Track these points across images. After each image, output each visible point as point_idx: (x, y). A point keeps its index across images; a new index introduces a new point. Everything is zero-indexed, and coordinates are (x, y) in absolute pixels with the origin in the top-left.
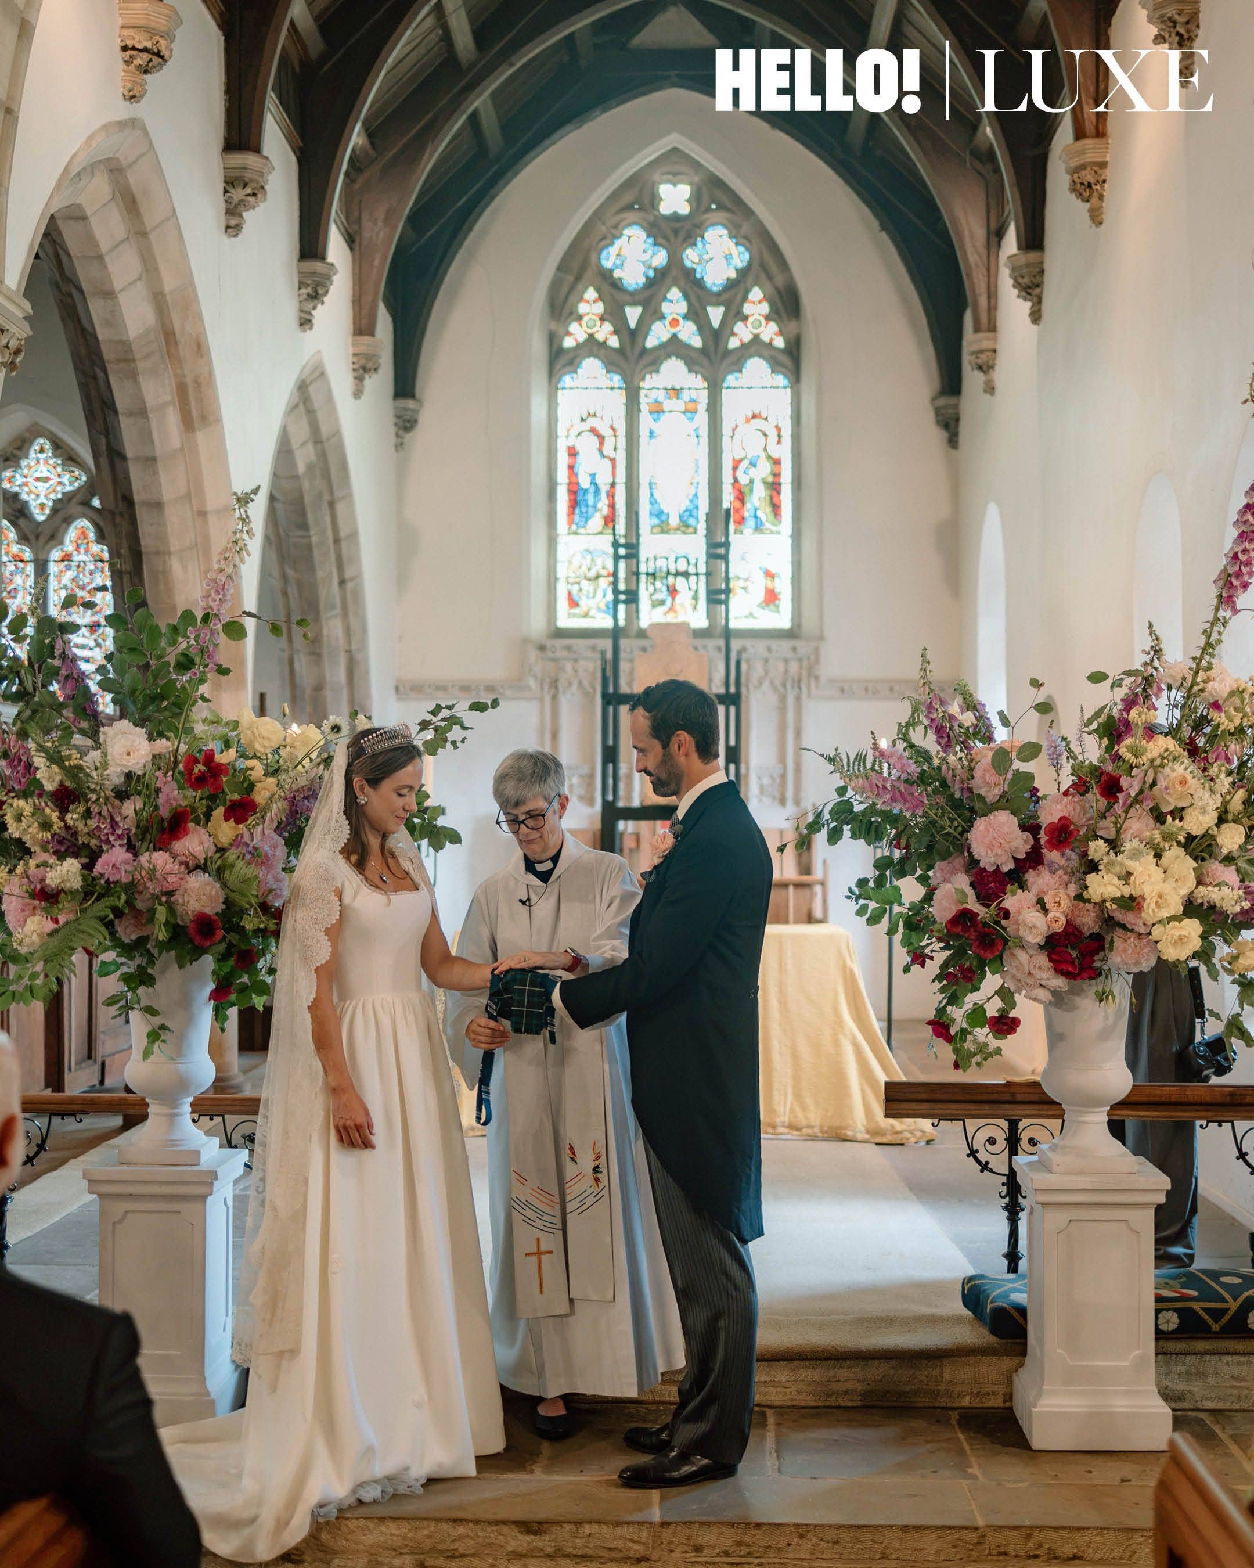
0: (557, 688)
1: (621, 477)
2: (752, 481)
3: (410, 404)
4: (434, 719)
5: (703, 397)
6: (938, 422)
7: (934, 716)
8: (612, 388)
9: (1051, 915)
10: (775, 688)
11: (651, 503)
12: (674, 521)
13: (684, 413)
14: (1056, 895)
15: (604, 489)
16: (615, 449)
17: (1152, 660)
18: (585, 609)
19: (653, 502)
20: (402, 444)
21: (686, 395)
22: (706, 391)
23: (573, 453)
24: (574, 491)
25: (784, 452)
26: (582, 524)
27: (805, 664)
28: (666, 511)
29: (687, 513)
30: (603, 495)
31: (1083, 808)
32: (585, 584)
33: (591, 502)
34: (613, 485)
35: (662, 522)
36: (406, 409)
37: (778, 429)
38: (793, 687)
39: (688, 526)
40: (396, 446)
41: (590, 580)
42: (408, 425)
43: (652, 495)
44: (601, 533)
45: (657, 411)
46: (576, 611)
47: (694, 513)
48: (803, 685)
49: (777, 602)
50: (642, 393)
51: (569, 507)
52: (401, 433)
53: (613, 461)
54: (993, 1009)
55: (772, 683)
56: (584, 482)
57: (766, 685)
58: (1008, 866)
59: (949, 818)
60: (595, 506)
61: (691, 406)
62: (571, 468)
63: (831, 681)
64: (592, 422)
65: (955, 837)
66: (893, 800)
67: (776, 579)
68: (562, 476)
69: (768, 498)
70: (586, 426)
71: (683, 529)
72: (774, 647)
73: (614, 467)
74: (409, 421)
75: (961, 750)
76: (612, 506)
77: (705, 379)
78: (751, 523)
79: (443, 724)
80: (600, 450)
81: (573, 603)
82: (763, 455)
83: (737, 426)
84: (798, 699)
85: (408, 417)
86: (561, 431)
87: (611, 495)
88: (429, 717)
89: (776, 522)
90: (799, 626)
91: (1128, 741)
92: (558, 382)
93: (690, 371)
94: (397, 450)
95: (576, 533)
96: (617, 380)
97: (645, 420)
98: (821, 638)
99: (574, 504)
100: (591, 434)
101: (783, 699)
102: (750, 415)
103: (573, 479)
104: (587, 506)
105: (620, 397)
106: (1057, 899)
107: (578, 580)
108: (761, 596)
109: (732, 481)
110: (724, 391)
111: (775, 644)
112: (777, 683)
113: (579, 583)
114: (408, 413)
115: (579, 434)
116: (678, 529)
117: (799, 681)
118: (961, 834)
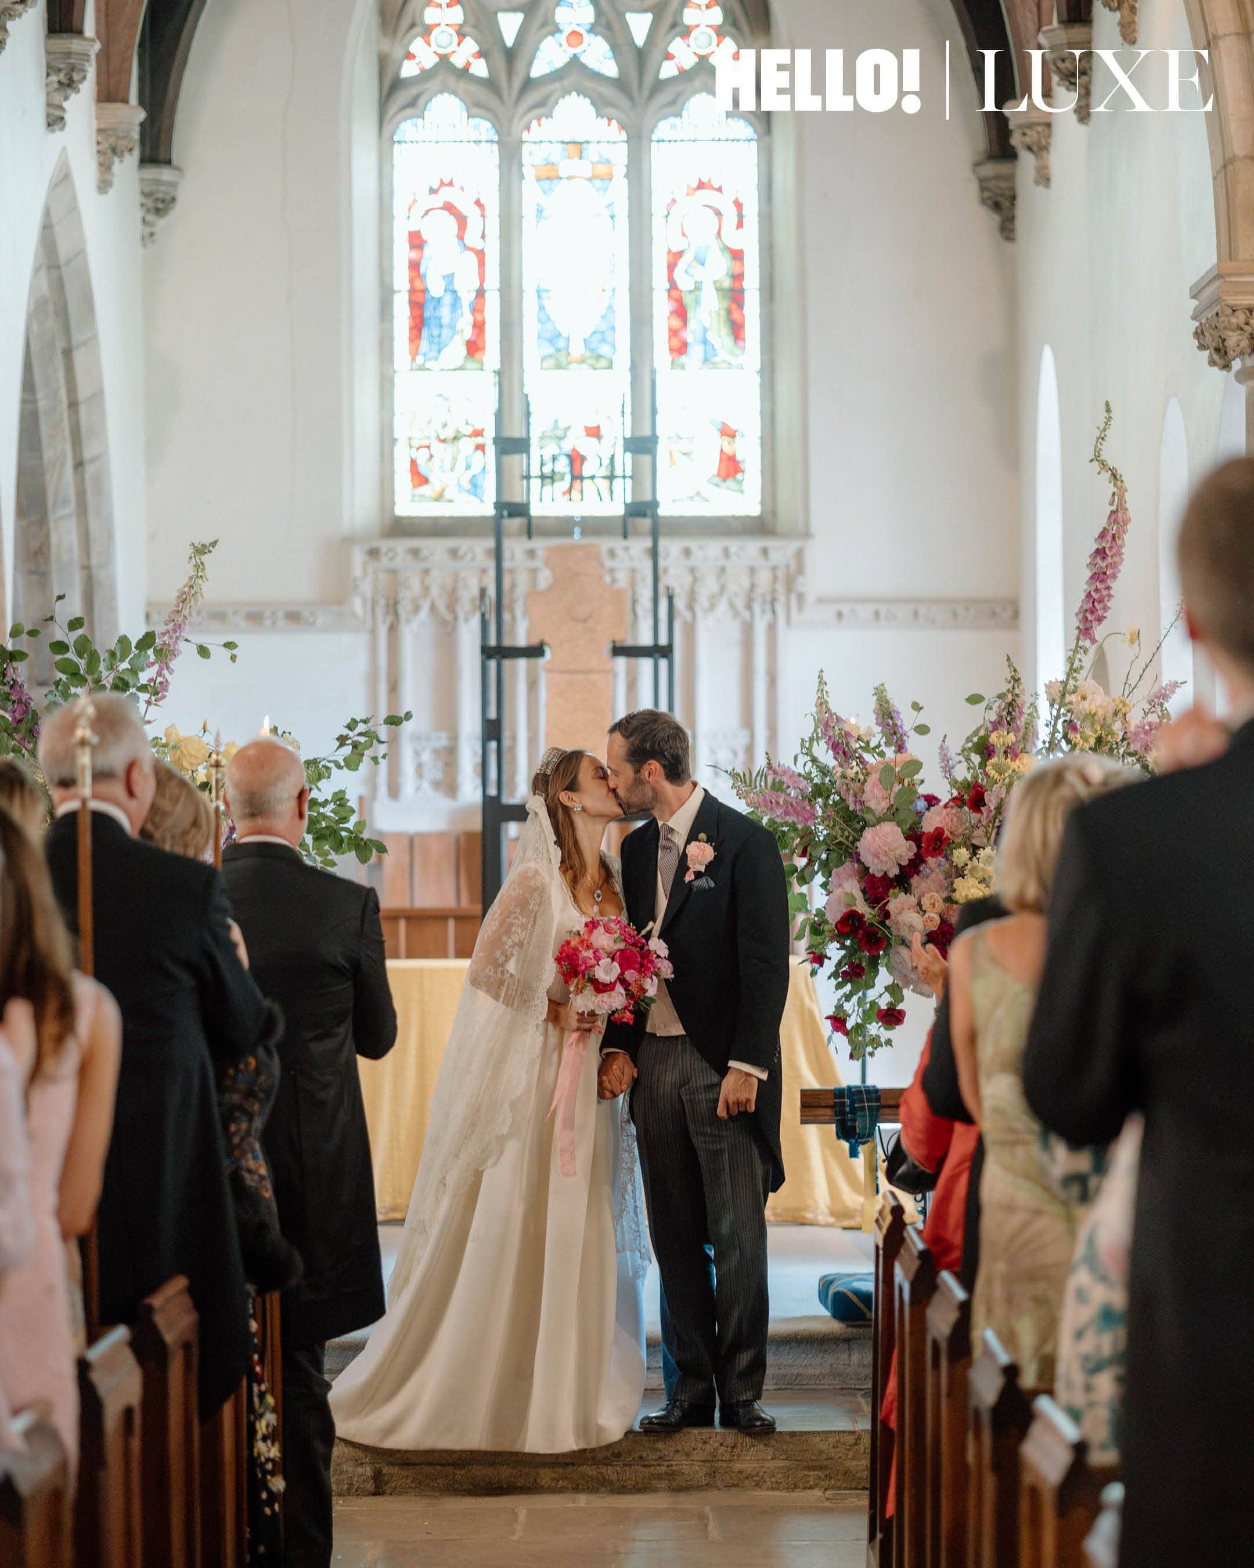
0: (396, 614)
1: (493, 283)
2: (698, 287)
3: (166, 174)
4: (351, 734)
5: (620, 155)
6: (983, 201)
7: (831, 733)
8: (478, 142)
9: (926, 915)
10: (736, 613)
11: (540, 321)
12: (577, 350)
13: (589, 180)
14: (931, 897)
15: (467, 297)
16: (483, 237)
17: (1013, 688)
18: (438, 488)
19: (544, 318)
20: (152, 234)
21: (592, 152)
22: (625, 146)
23: (416, 241)
24: (418, 304)
25: (749, 241)
26: (433, 354)
27: (781, 574)
28: (564, 334)
29: (598, 336)
30: (466, 309)
31: (959, 819)
32: (436, 446)
33: (446, 319)
34: (481, 293)
35: (558, 350)
36: (159, 182)
37: (738, 205)
38: (763, 611)
39: (599, 357)
40: (143, 238)
41: (443, 441)
42: (160, 206)
43: (542, 308)
44: (461, 368)
45: (549, 175)
46: (424, 490)
47: (608, 335)
48: (780, 608)
49: (739, 476)
50: (525, 148)
51: (411, 329)
52: (150, 218)
53: (480, 254)
54: (883, 1003)
55: (732, 605)
56: (435, 287)
57: (722, 606)
58: (894, 872)
59: (840, 828)
60: (452, 327)
61: (602, 169)
62: (415, 266)
63: (822, 601)
64: (446, 195)
65: (847, 846)
66: (787, 813)
67: (738, 438)
68: (401, 280)
69: (723, 313)
70: (438, 200)
71: (592, 362)
72: (733, 550)
73: (482, 264)
74: (163, 201)
75: (857, 764)
76: (479, 327)
77: (622, 126)
78: (696, 351)
79: (362, 739)
80: (461, 237)
81: (420, 479)
82: (715, 244)
83: (674, 201)
84: (772, 628)
85: (161, 196)
86: (399, 208)
87: (477, 309)
88: (345, 732)
89: (738, 351)
90: (774, 514)
91: (994, 760)
92: (394, 133)
93: (599, 114)
94: (144, 246)
95: (422, 368)
96: (485, 128)
97: (530, 191)
98: (807, 534)
99: (418, 324)
100: (446, 213)
101: (748, 630)
102: (695, 185)
103: (418, 284)
104: (441, 326)
105: (492, 155)
106: (932, 902)
107: (426, 442)
108: (713, 465)
109: (668, 286)
110: (654, 145)
111: (734, 545)
112: (740, 603)
113: (428, 447)
114: (163, 188)
115: (426, 213)
116: (583, 361)
117: (774, 600)
118: (853, 843)
